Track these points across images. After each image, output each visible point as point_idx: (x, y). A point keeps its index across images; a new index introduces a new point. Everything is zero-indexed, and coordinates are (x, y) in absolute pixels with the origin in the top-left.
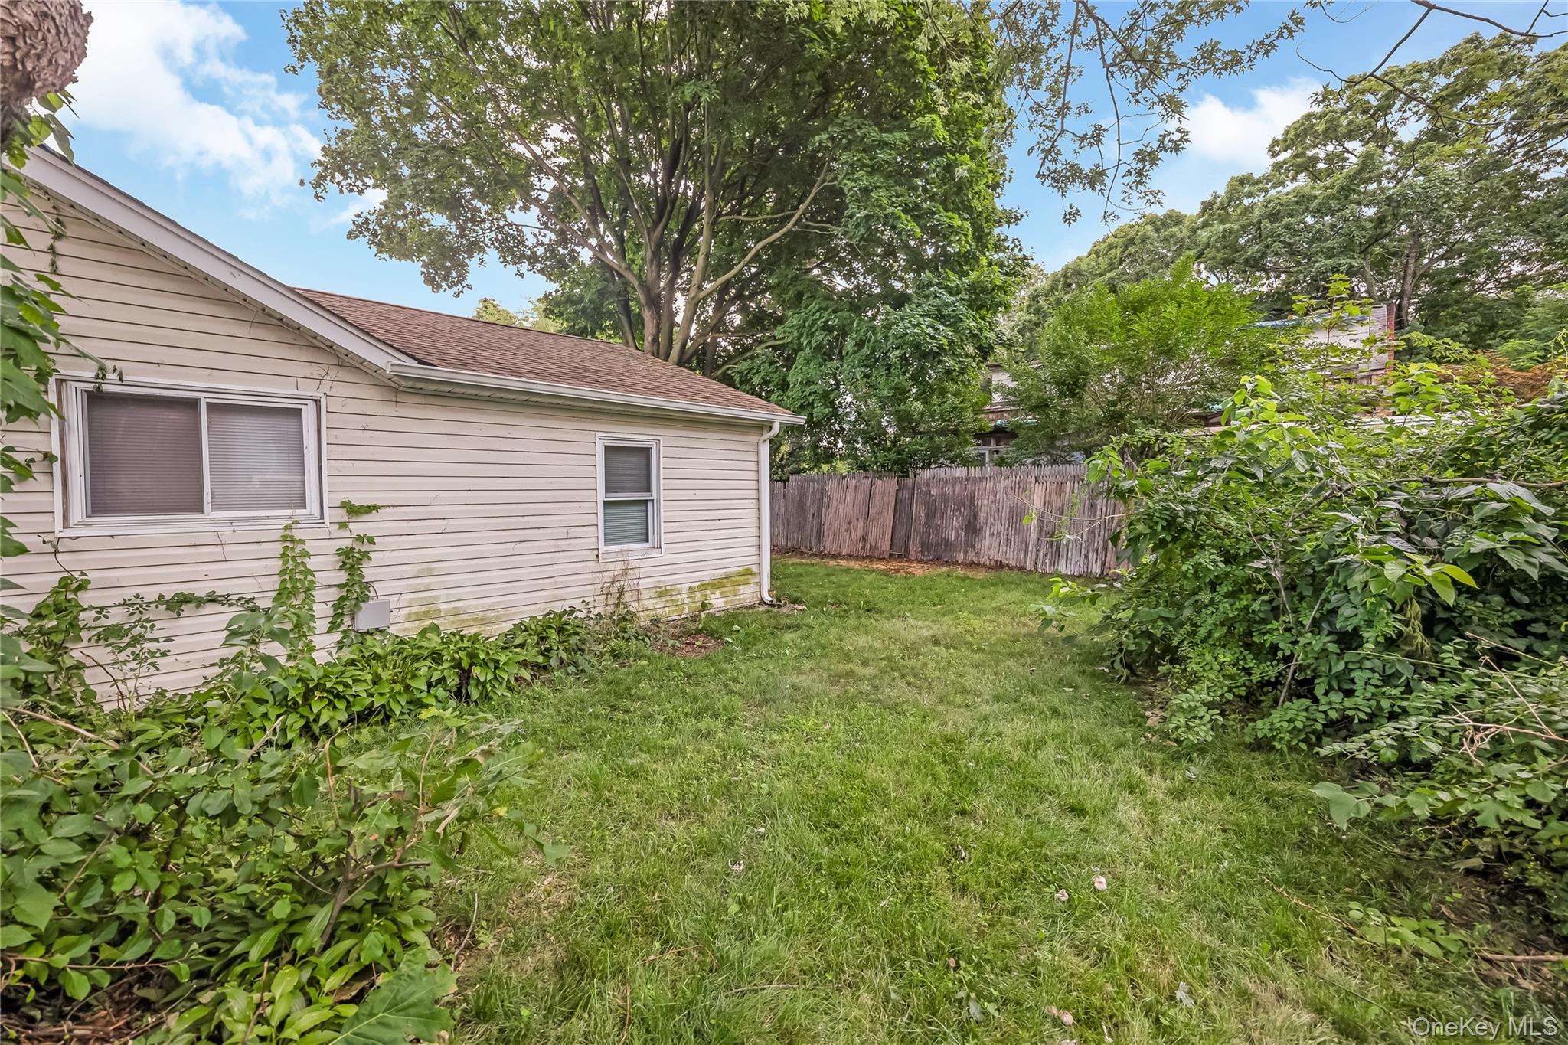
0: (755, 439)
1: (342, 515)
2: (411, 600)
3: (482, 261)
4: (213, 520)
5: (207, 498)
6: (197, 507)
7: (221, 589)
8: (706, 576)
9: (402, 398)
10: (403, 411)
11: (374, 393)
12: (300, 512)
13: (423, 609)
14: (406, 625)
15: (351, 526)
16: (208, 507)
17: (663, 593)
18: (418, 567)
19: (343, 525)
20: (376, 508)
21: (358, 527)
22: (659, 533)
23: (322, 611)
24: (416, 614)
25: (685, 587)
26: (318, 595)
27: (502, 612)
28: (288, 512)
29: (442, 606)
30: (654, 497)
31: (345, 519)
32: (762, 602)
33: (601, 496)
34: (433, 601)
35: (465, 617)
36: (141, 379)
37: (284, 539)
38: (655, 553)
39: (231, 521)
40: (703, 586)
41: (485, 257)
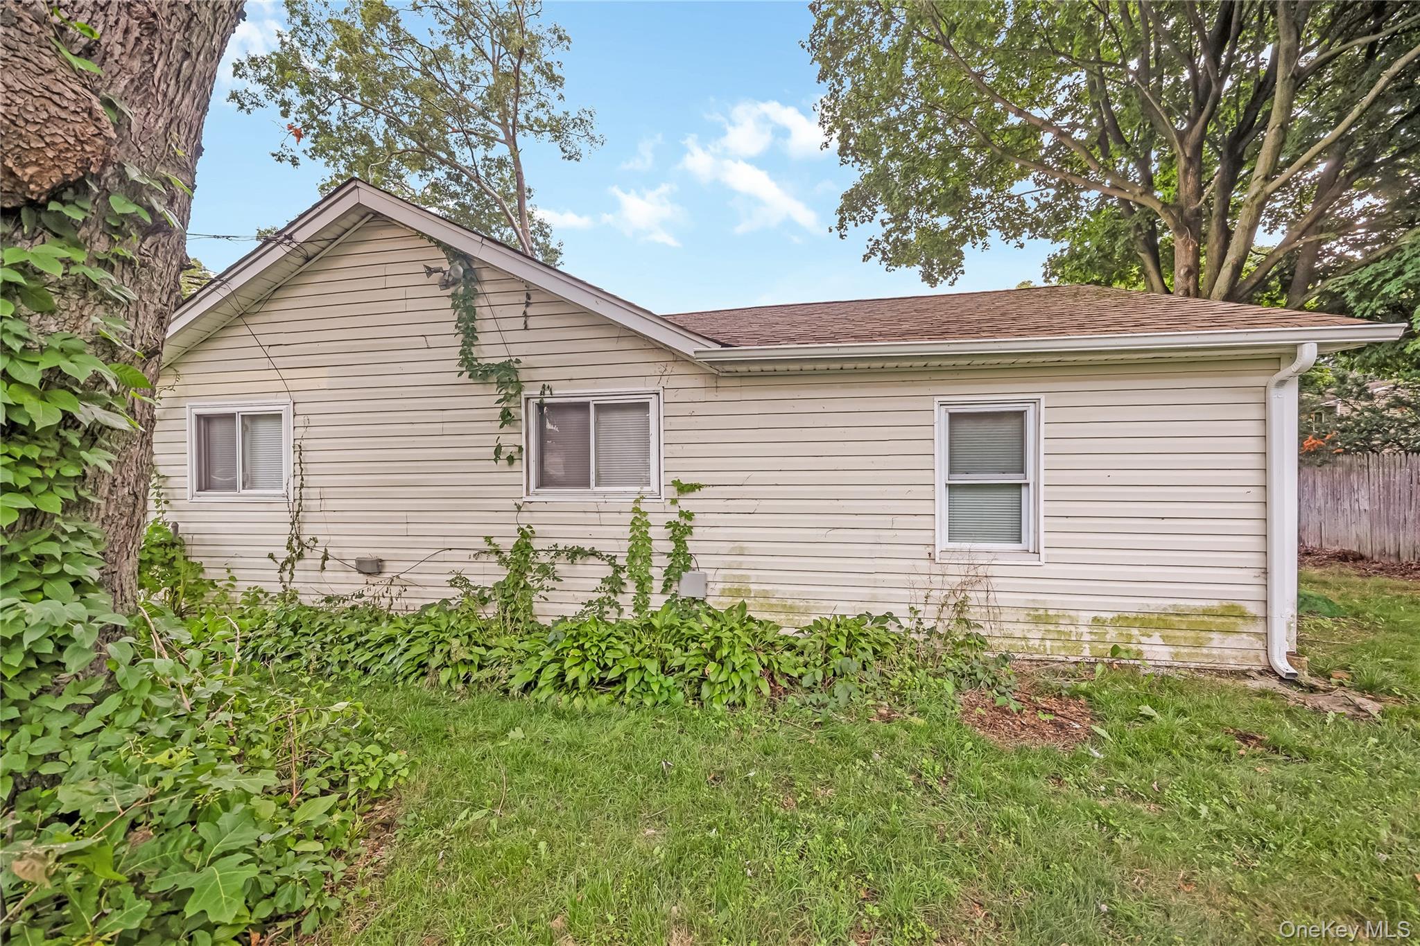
0: (1260, 380)
1: (672, 492)
2: (725, 576)
3: (985, 245)
4: (595, 494)
5: (593, 477)
6: (587, 484)
7: (599, 546)
8: (1131, 605)
9: (721, 383)
10: (723, 395)
11: (699, 382)
12: (646, 489)
13: (736, 586)
14: (722, 599)
15: (680, 502)
16: (593, 483)
17: (1040, 618)
18: (732, 545)
19: (674, 502)
20: (699, 487)
21: (686, 504)
22: (1037, 532)
23: (657, 573)
24: (730, 590)
25: (1086, 617)
26: (656, 560)
27: (812, 603)
28: (637, 489)
29: (753, 587)
30: (1030, 479)
31: (675, 496)
32: (1270, 671)
33: (941, 476)
34: (743, 580)
35: (774, 601)
36: (563, 392)
37: (636, 510)
38: (1030, 560)
39: (605, 494)
40: (1122, 620)
41: (988, 240)
